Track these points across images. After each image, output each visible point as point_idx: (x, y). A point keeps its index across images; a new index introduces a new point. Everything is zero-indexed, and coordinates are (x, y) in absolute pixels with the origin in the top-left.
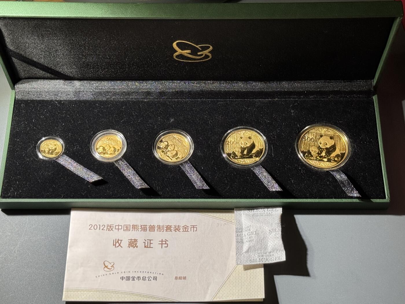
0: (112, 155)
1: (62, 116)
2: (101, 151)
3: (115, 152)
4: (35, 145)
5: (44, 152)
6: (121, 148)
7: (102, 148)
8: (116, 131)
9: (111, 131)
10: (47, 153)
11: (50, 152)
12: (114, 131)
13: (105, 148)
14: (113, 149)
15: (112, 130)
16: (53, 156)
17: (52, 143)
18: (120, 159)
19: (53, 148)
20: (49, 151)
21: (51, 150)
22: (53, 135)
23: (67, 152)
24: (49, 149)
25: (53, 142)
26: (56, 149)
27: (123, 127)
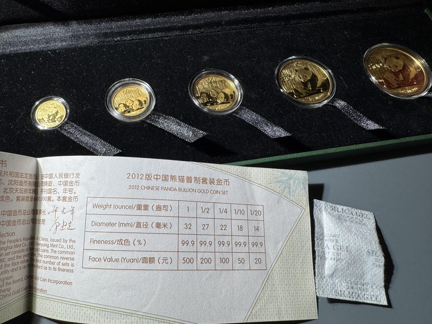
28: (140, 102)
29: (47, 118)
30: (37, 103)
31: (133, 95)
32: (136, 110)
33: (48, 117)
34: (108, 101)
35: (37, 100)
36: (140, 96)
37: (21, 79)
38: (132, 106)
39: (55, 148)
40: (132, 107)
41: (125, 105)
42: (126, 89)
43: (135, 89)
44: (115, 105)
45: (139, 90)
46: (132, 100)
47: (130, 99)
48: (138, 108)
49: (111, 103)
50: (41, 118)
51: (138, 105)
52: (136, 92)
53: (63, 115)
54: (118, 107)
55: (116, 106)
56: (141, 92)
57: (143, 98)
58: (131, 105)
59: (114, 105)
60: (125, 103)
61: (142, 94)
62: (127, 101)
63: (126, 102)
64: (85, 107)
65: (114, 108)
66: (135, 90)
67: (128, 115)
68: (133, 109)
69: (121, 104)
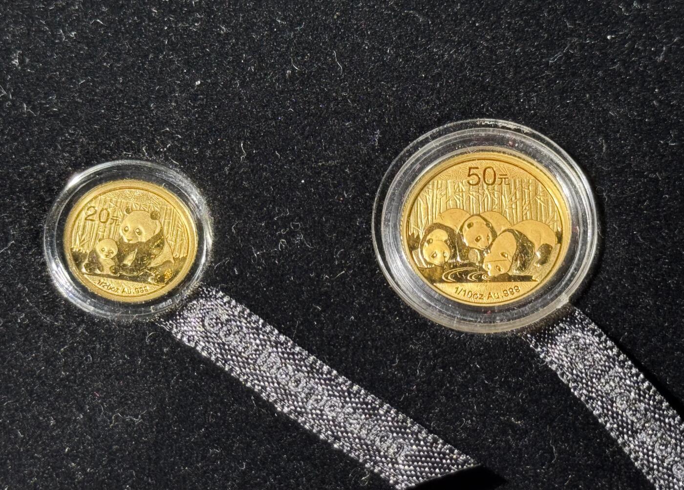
0: (513, 284)
1: (185, 29)
2: (439, 255)
3: (524, 266)
4: (35, 220)
5: (94, 264)
6: (560, 238)
7: (443, 235)
8: (526, 129)
9: (496, 126)
10: (107, 271)
11: (128, 261)
12: (512, 125)
13: (460, 236)
14: (510, 245)
15: (501, 123)
16: (148, 290)
17: (132, 203)
18: (565, 317)
19: (143, 239)
20: (120, 257)
21: (131, 247)
22: (139, 150)
23: (230, 267)
24: (120, 244)
25: (138, 193)
26: (159, 241)
27: (562, 99)
28: (524, 249)
29: (112, 256)
30: (75, 180)
31: (505, 201)
32: (494, 279)
33: (115, 253)
34: (390, 191)
35: (78, 167)
36: (536, 219)
37: (16, 62)
38: (481, 252)
39: (143, 417)
40: (482, 262)
41: (454, 243)
42: (485, 164)
43: (526, 177)
44: (412, 225)
45: (540, 188)
46: (493, 223)
47: (487, 216)
48: (503, 271)
49: (398, 210)
50: (86, 250)
51: (510, 258)
52: (522, 192)
53: (184, 259)
54: (421, 237)
55: (413, 230)
56: (546, 202)
57: (544, 235)
58: (481, 245)
59: (408, 222)
60: (457, 231)
61: (547, 210)
62: (470, 226)
63: (466, 226)
64: (281, 236)
65: (403, 238)
66: (521, 182)
67: (450, 289)
68: (481, 269)
69: (440, 226)
